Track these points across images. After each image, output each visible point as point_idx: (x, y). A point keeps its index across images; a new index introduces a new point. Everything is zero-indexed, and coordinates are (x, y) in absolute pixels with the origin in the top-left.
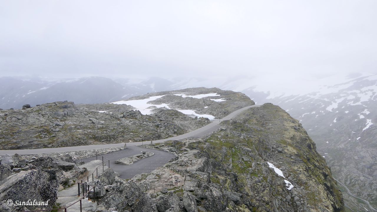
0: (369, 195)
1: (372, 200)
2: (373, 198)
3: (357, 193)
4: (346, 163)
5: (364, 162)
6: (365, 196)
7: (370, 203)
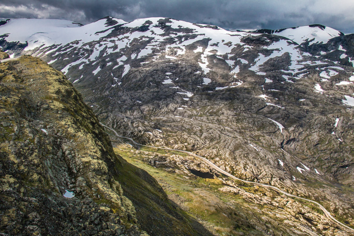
0: (132, 133)
1: (135, 136)
2: (135, 134)
3: (123, 133)
4: (112, 109)
5: (126, 105)
6: (129, 134)
7: (134, 140)
